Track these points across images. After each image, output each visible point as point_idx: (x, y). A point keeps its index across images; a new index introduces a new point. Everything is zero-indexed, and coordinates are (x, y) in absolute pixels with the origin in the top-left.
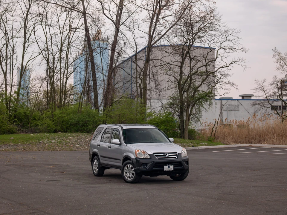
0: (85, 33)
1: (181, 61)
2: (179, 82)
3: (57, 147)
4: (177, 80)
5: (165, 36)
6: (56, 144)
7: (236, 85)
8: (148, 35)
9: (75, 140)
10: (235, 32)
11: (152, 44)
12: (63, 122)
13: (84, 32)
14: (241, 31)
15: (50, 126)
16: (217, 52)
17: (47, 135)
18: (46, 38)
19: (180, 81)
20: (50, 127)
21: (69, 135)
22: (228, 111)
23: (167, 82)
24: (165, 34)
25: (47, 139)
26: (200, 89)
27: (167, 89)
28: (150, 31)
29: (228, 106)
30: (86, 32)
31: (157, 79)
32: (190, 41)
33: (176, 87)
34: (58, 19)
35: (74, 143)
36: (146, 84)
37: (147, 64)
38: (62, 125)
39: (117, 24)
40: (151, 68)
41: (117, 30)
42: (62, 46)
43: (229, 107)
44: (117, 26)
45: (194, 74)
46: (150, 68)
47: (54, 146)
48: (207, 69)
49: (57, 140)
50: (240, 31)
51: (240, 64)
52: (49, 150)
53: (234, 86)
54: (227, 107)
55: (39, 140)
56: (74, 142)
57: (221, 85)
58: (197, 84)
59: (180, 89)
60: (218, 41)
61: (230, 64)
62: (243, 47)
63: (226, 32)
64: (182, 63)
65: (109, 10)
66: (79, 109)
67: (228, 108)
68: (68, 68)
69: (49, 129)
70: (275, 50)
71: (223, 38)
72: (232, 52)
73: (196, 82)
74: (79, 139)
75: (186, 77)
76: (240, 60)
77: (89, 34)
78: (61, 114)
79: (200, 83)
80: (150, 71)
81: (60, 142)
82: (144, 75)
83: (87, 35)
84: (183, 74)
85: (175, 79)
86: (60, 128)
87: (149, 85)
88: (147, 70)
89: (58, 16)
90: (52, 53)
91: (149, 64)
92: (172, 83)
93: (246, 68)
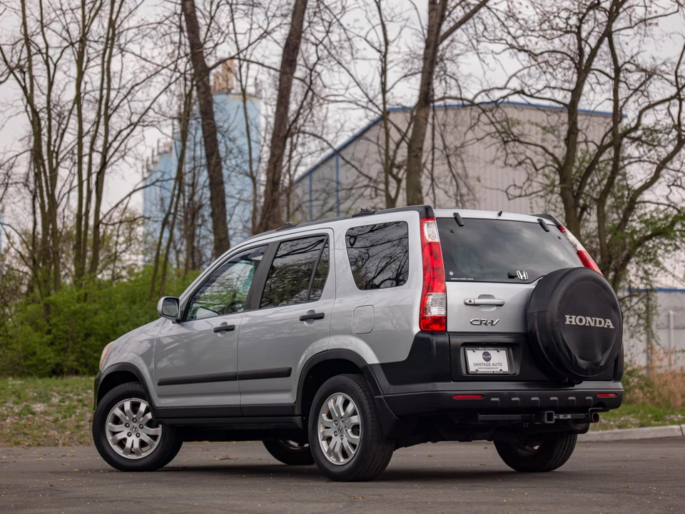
2: (563, 169)
3: (54, 433)
4: (555, 159)
6: (51, 418)
12: (87, 336)
15: (34, 354)
17: (14, 383)
19: (566, 163)
20: (34, 358)
22: (672, 331)
23: (519, 165)
25: (14, 398)
29: (672, 313)
31: (460, 171)
36: (420, 191)
37: (422, 114)
38: (86, 346)
40: (437, 128)
42: (86, 27)
43: (674, 316)
45: (628, 132)
46: (434, 128)
47: (40, 427)
49: (55, 400)
52: (17, 444)
54: (669, 316)
66: (153, 286)
68: (108, 118)
75: (592, 148)
77: (194, 7)
78: (79, 300)
80: (433, 139)
81: (71, 410)
82: (414, 154)
83: (189, 11)
84: (580, 138)
85: (547, 155)
86: (77, 360)
87: (432, 196)
88: (424, 135)
90: (44, 51)
91: (431, 113)
92: (538, 170)
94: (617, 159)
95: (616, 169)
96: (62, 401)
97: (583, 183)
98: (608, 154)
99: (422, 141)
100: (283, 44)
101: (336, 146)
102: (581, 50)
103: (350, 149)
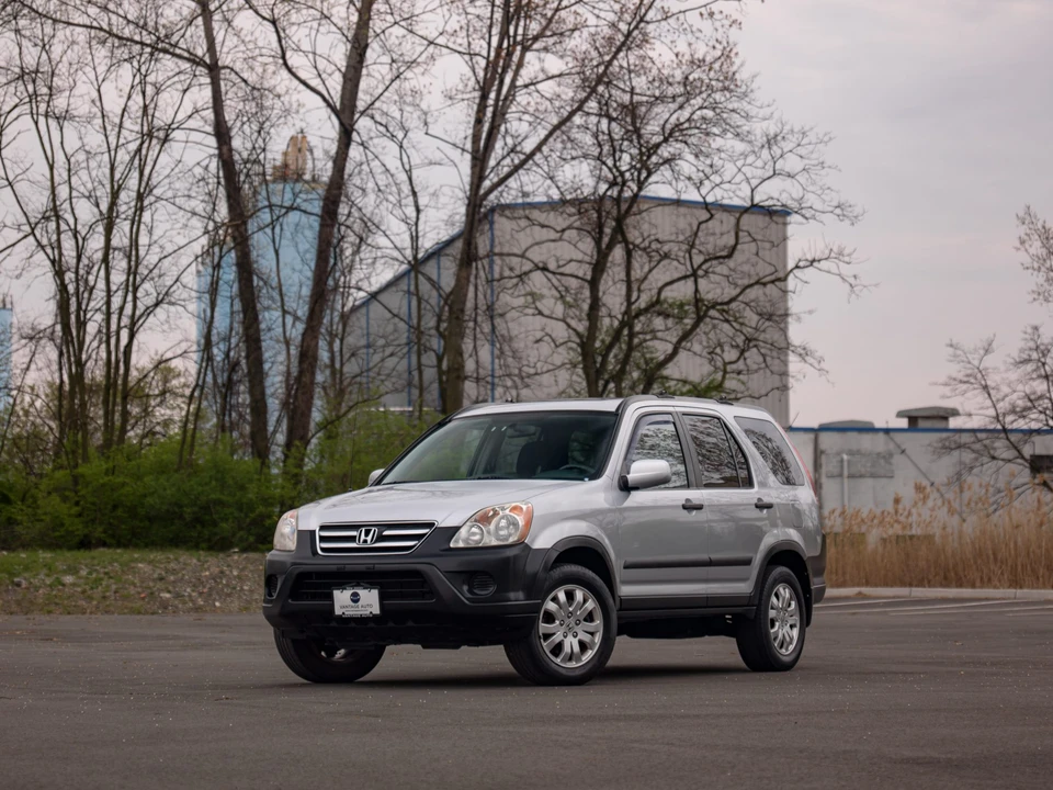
1: (595, 257)
2: (586, 345)
3: (83, 603)
4: (578, 334)
5: (538, 157)
6: (79, 590)
7: (817, 354)
8: (468, 155)
9: (156, 576)
10: (806, 141)
11: (482, 192)
12: (115, 507)
13: (212, 141)
14: (830, 139)
15: (62, 525)
16: (738, 220)
17: (44, 555)
18: (51, 168)
19: (588, 338)
20: (62, 529)
21: (136, 556)
22: (846, 480)
23: (537, 341)
24: (539, 148)
25: (45, 571)
26: (669, 371)
27: (531, 371)
28: (476, 138)
29: (845, 457)
30: (218, 141)
31: (504, 332)
32: (622, 176)
33: (575, 366)
34: (99, 91)
35: (151, 584)
36: (461, 354)
37: (464, 275)
38: (113, 518)
39: (346, 112)
40: (480, 288)
41: (346, 133)
42: (115, 195)
43: (849, 461)
44: (346, 121)
45: (648, 309)
46: (476, 288)
47: (69, 597)
49: (84, 573)
50: (826, 139)
51: (834, 270)
52: (49, 612)
53: (810, 360)
54: (842, 461)
55: (12, 574)
56: (154, 580)
57: (764, 356)
58: (661, 349)
59: (592, 372)
60: (740, 177)
61: (791, 271)
62: (842, 201)
63: (771, 141)
64: (599, 267)
65: (314, 53)
66: (181, 456)
67: (845, 464)
68: (136, 289)
69: (62, 537)
70: (1027, 216)
71: (759, 163)
72: (801, 224)
73: (656, 343)
74: (174, 572)
75: (616, 323)
76: (833, 255)
77: (231, 150)
78: (107, 473)
79: (669, 348)
80: (476, 300)
81: (98, 581)
82: (455, 316)
83: (225, 157)
84: (603, 311)
85: (570, 330)
86: (105, 532)
87: (475, 357)
88: (466, 295)
89: (100, 79)
90: (73, 227)
91: (474, 272)
92: (557, 346)
93: (860, 287)
94: (632, 335)
95: (631, 348)
96: (90, 573)
97: (605, 357)
98: (626, 331)
99: (464, 303)
102: (601, 228)
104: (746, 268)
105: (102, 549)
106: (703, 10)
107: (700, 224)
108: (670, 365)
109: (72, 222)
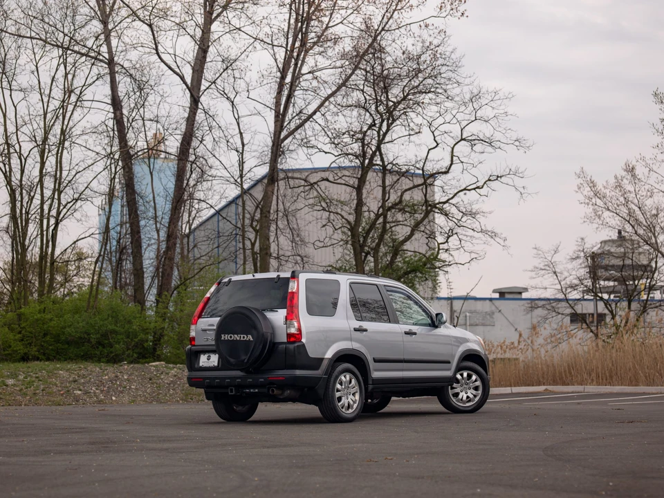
0: (112, 110)
1: (360, 174)
2: (353, 229)
3: (19, 398)
4: (349, 222)
5: (318, 116)
6: (18, 389)
7: (503, 236)
8: (274, 112)
9: (71, 379)
10: (497, 97)
11: (282, 137)
12: (45, 335)
14: (513, 96)
15: (10, 346)
16: (453, 149)
18: (5, 116)
19: (355, 225)
20: (10, 350)
21: (58, 366)
22: (468, 327)
23: (324, 226)
24: (318, 110)
26: (407, 246)
27: (321, 244)
28: (278, 104)
29: (468, 314)
30: (114, 109)
31: (295, 226)
32: (382, 116)
33: (347, 242)
34: (37, 66)
35: (68, 385)
36: (268, 240)
37: (270, 189)
38: (44, 342)
39: (195, 89)
40: (280, 198)
41: (195, 101)
42: (46, 133)
43: (470, 317)
44: (194, 93)
45: (394, 206)
46: (278, 198)
47: (10, 394)
48: (425, 196)
49: (21, 377)
50: (510, 96)
51: (511, 183)
53: (497, 239)
54: (466, 316)
56: (70, 382)
57: (460, 240)
58: (402, 232)
59: (358, 246)
60: (454, 121)
61: (485, 183)
62: (520, 136)
63: (475, 98)
64: (362, 181)
65: (175, 55)
66: (89, 302)
67: (468, 318)
68: (60, 193)
69: (9, 354)
70: (581, 173)
72: (491, 152)
73: (398, 229)
74: (84, 377)
75: (372, 216)
76: (511, 173)
77: (122, 114)
78: (40, 312)
79: (408, 230)
80: (277, 205)
81: (31, 383)
82: (265, 215)
83: (118, 118)
84: (365, 208)
85: (343, 220)
86: (38, 351)
87: (276, 242)
88: (271, 202)
89: (38, 58)
90: (18, 151)
91: (276, 188)
92: (336, 230)
93: (526, 195)
94: (385, 222)
95: (384, 231)
96: (26, 378)
97: (365, 239)
98: (381, 220)
99: (270, 207)
100: (180, 141)
101: (217, 208)
102: (364, 153)
103: (226, 210)
104: (453, 182)
105: (36, 362)
106: (422, 23)
107: (429, 150)
108: (408, 243)
109: (17, 147)
